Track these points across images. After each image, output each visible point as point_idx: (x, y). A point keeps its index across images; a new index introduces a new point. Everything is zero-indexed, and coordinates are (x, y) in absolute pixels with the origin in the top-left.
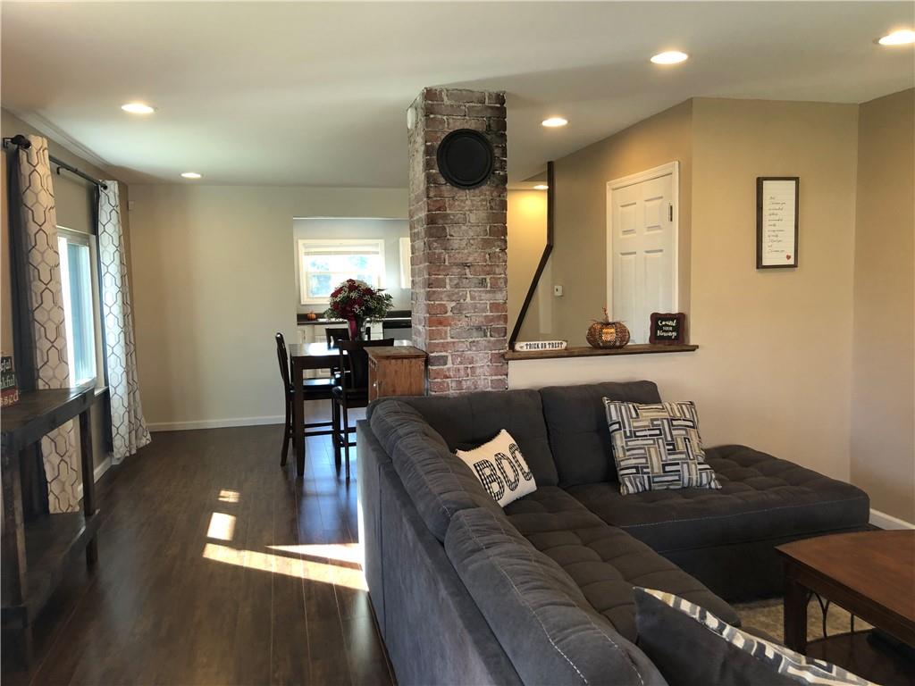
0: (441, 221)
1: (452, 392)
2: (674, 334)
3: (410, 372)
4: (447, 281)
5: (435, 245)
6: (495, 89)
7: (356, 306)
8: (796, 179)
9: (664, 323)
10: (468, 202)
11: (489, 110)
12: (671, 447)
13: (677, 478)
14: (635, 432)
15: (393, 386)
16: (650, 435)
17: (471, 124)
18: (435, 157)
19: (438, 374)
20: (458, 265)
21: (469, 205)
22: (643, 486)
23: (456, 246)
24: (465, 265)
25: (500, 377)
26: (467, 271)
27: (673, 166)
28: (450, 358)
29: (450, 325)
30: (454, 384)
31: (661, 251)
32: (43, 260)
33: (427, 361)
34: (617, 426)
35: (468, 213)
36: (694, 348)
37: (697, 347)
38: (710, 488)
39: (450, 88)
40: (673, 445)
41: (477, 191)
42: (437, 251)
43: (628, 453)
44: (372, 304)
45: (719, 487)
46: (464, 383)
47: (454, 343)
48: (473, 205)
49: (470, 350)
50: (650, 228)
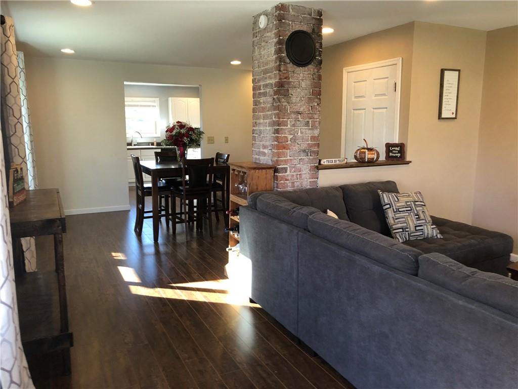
0: (286, 86)
1: (289, 189)
2: (399, 155)
3: (266, 178)
4: (289, 122)
5: (283, 100)
6: (317, 8)
7: (185, 138)
8: (459, 71)
9: (393, 149)
10: (301, 75)
11: (314, 20)
12: (417, 217)
13: (421, 233)
14: (398, 209)
15: (257, 185)
16: (407, 211)
17: (305, 28)
18: (285, 46)
19: (282, 178)
20: (294, 113)
21: (302, 77)
22: (406, 239)
23: (294, 101)
24: (298, 113)
25: (314, 180)
26: (299, 116)
27: (398, 60)
28: (289, 169)
29: (289, 149)
30: (290, 184)
31: (386, 108)
32: (16, 103)
33: (276, 170)
34: (388, 206)
35: (301, 81)
36: (408, 163)
37: (411, 162)
38: (437, 238)
39: (293, 4)
40: (418, 215)
41: (306, 68)
42: (284, 104)
43: (396, 221)
44: (194, 137)
45: (442, 237)
46: (295, 183)
47: (291, 160)
48: (304, 77)
49: (299, 164)
50: (376, 95)
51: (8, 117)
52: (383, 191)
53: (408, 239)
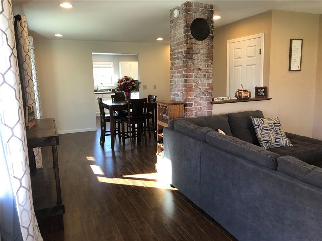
0: (191, 53)
1: (194, 116)
2: (264, 94)
3: (179, 110)
4: (193, 75)
5: (189, 61)
6: (210, 4)
7: (129, 86)
8: (302, 40)
9: (260, 90)
10: (201, 45)
11: (208, 11)
12: (276, 133)
13: (279, 143)
14: (264, 128)
15: (174, 115)
16: (269, 129)
17: (202, 16)
18: (190, 28)
19: (189, 110)
20: (196, 69)
21: (201, 47)
22: (269, 147)
23: (196, 62)
24: (199, 69)
25: (210, 111)
26: (200, 71)
27: (262, 34)
28: (193, 104)
29: (194, 92)
30: (195, 114)
31: (255, 65)
32: (29, 67)
33: (185, 105)
34: (257, 126)
35: (200, 49)
36: (270, 99)
37: (271, 98)
38: (290, 146)
39: (195, 2)
40: (277, 132)
41: (204, 41)
42: (190, 64)
43: (263, 136)
44: (135, 85)
45: (293, 146)
46: (198, 113)
47: (195, 98)
48: (202, 47)
49: (200, 101)
50: (248, 57)
51: (24, 76)
52: (254, 117)
53: (270, 147)
